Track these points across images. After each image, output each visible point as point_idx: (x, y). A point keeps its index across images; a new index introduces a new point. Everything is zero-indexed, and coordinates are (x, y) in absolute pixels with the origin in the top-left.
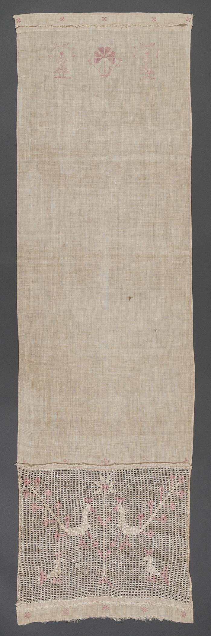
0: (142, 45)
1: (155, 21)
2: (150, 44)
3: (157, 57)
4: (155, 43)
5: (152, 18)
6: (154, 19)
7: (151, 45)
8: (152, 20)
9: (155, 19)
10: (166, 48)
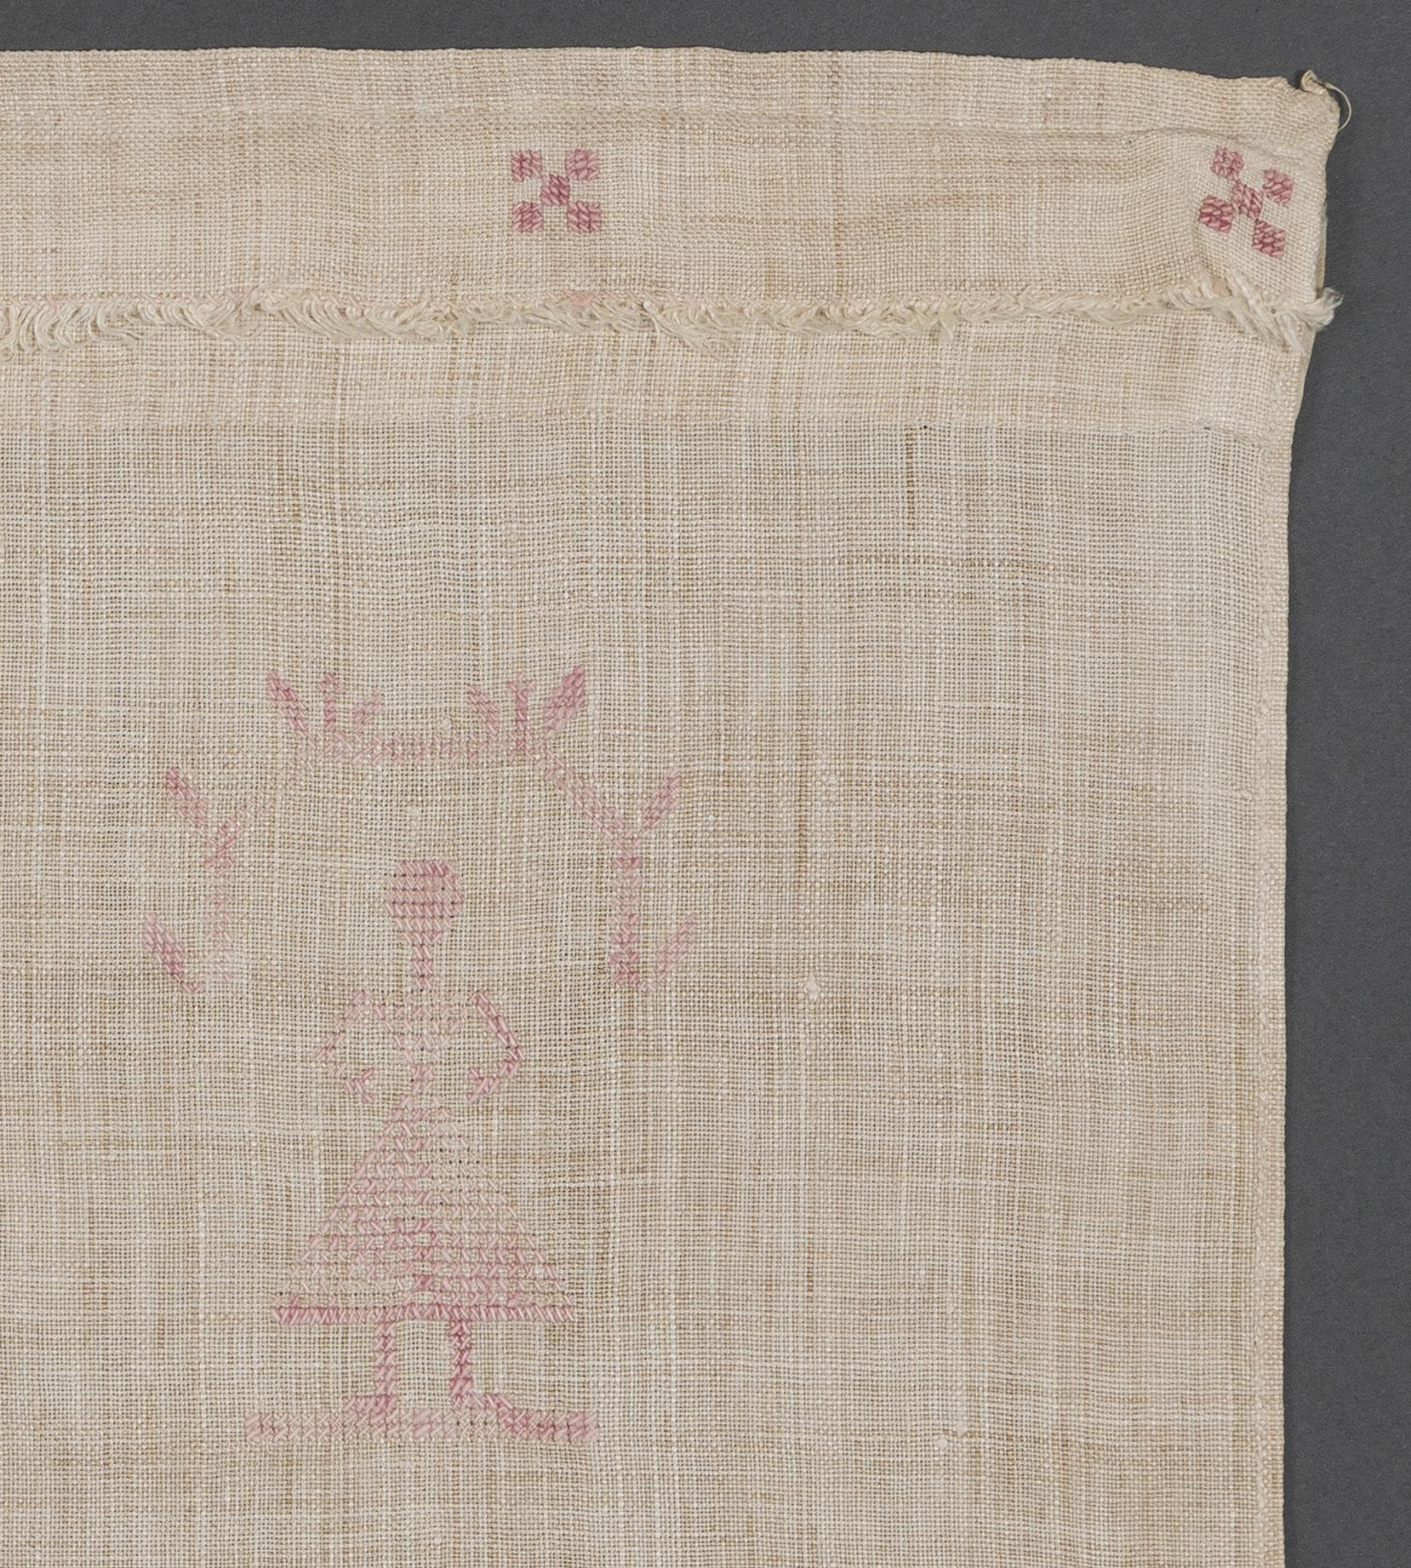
0: (316, 721)
1: (587, 219)
2: (484, 709)
3: (631, 973)
4: (576, 678)
5: (523, 165)
6: (558, 190)
7: (506, 720)
8: (527, 217)
9: (579, 191)
10: (802, 782)
